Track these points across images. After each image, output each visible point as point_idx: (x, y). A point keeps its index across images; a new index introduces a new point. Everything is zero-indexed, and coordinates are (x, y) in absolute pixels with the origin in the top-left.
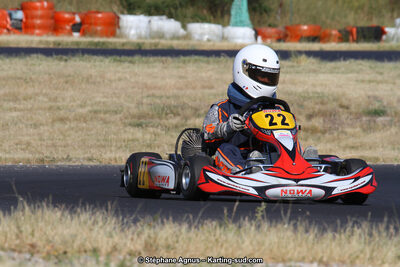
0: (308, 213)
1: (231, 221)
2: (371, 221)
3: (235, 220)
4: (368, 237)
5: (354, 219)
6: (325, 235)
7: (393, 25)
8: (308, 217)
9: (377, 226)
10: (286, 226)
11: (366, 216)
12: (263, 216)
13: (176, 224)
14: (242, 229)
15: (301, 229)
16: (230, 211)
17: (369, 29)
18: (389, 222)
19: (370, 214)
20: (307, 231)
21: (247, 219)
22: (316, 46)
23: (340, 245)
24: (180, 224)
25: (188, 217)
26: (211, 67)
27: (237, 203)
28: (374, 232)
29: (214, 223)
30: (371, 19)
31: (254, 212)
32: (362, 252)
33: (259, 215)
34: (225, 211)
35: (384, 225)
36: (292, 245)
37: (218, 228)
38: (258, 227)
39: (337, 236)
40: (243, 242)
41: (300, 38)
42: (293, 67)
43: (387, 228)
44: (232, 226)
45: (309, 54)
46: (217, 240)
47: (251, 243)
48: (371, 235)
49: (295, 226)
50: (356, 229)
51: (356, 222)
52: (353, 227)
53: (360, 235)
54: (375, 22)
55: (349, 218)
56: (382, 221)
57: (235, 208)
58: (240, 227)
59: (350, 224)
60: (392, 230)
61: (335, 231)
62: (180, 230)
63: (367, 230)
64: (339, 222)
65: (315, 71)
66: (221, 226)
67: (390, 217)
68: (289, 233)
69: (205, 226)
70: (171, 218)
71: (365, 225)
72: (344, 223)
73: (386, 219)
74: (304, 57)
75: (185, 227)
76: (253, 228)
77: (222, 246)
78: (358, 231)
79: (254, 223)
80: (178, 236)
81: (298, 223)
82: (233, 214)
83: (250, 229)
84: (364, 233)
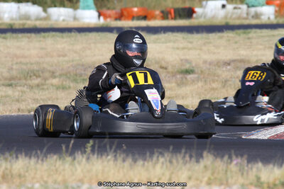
1: (68, 155)
2: (172, 152)
3: (71, 154)
4: (168, 164)
5: (160, 150)
6: (137, 163)
7: (201, 6)
8: (125, 151)
10: (109, 157)
11: (168, 148)
12: (93, 151)
13: (27, 158)
14: (76, 161)
15: (120, 159)
16: (67, 147)
17: (184, 9)
18: (186, 153)
19: (171, 148)
20: (124, 161)
21: (79, 152)
22: (143, 23)
23: (147, 170)
24: (30, 157)
25: (37, 153)
27: (72, 142)
28: (174, 161)
29: (55, 157)
30: (184, 2)
31: (85, 148)
32: (163, 174)
33: (89, 150)
34: (64, 148)
35: (182, 155)
36: (112, 171)
37: (58, 160)
38: (88, 159)
39: (146, 163)
40: (76, 170)
41: (133, 18)
44: (69, 159)
46: (57, 170)
47: (82, 170)
48: (171, 162)
49: (115, 156)
50: (160, 158)
51: (161, 153)
52: (158, 157)
53: (163, 163)
54: (187, 5)
55: (155, 150)
56: (180, 152)
57: (71, 145)
58: (74, 159)
59: (157, 154)
60: (187, 156)
61: (145, 160)
62: (29, 163)
63: (168, 159)
64: (148, 154)
66: (60, 158)
67: (186, 149)
68: (111, 163)
69: (48, 159)
70: (23, 154)
71: (167, 156)
72: (152, 154)
73: (183, 151)
75: (33, 161)
76: (84, 160)
77: (60, 173)
78: (161, 160)
79: (85, 156)
80: (28, 167)
81: (118, 155)
82: (70, 150)
83: (82, 161)
84: (166, 161)
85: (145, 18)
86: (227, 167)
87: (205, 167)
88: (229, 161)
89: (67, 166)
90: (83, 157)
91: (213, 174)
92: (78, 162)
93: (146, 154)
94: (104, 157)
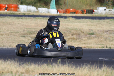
0: (73, 62)
2: (91, 64)
3: (52, 64)
5: (86, 64)
6: (77, 68)
7: (97, 9)
8: (73, 63)
9: (92, 66)
11: (89, 63)
12: (60, 63)
13: (35, 65)
14: (53, 67)
15: (70, 66)
17: (90, 10)
18: (96, 65)
19: (90, 63)
20: (72, 67)
21: (55, 63)
22: (74, 15)
23: (81, 71)
24: (36, 65)
25: (38, 63)
26: (45, 20)
28: (91, 68)
29: (46, 65)
30: (90, 7)
32: (87, 73)
33: (58, 62)
34: (49, 61)
35: (94, 66)
36: (68, 71)
37: (47, 66)
39: (81, 68)
41: (70, 13)
42: (68, 21)
43: (95, 67)
44: (51, 65)
45: (73, 17)
46: (46, 70)
47: (56, 70)
48: (90, 68)
49: (69, 66)
51: (86, 65)
52: (85, 66)
53: (87, 69)
54: (91, 8)
56: (94, 65)
57: (52, 60)
58: (53, 66)
59: (85, 65)
60: (96, 67)
61: (80, 67)
62: (36, 66)
63: (89, 67)
64: (81, 65)
65: (74, 22)
66: (48, 65)
67: (96, 64)
68: (67, 68)
69: (43, 65)
70: (33, 63)
71: (89, 66)
72: (83, 65)
73: (95, 64)
74: (71, 18)
75: (37, 66)
78: (86, 67)
79: (57, 65)
80: (35, 68)
81: (70, 65)
82: (51, 62)
83: (56, 66)
84: (88, 68)
85: (75, 13)
86: (112, 71)
87: (104, 71)
88: (113, 69)
89: (50, 68)
90: (56, 65)
91: (106, 73)
92: (54, 67)
93: (80, 65)
94: (64, 65)
